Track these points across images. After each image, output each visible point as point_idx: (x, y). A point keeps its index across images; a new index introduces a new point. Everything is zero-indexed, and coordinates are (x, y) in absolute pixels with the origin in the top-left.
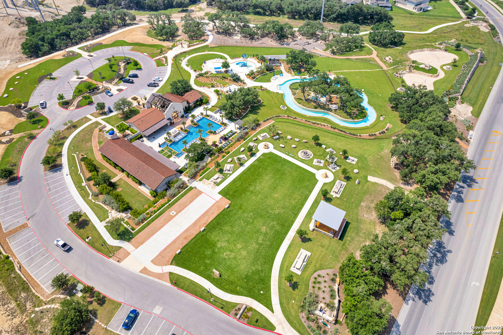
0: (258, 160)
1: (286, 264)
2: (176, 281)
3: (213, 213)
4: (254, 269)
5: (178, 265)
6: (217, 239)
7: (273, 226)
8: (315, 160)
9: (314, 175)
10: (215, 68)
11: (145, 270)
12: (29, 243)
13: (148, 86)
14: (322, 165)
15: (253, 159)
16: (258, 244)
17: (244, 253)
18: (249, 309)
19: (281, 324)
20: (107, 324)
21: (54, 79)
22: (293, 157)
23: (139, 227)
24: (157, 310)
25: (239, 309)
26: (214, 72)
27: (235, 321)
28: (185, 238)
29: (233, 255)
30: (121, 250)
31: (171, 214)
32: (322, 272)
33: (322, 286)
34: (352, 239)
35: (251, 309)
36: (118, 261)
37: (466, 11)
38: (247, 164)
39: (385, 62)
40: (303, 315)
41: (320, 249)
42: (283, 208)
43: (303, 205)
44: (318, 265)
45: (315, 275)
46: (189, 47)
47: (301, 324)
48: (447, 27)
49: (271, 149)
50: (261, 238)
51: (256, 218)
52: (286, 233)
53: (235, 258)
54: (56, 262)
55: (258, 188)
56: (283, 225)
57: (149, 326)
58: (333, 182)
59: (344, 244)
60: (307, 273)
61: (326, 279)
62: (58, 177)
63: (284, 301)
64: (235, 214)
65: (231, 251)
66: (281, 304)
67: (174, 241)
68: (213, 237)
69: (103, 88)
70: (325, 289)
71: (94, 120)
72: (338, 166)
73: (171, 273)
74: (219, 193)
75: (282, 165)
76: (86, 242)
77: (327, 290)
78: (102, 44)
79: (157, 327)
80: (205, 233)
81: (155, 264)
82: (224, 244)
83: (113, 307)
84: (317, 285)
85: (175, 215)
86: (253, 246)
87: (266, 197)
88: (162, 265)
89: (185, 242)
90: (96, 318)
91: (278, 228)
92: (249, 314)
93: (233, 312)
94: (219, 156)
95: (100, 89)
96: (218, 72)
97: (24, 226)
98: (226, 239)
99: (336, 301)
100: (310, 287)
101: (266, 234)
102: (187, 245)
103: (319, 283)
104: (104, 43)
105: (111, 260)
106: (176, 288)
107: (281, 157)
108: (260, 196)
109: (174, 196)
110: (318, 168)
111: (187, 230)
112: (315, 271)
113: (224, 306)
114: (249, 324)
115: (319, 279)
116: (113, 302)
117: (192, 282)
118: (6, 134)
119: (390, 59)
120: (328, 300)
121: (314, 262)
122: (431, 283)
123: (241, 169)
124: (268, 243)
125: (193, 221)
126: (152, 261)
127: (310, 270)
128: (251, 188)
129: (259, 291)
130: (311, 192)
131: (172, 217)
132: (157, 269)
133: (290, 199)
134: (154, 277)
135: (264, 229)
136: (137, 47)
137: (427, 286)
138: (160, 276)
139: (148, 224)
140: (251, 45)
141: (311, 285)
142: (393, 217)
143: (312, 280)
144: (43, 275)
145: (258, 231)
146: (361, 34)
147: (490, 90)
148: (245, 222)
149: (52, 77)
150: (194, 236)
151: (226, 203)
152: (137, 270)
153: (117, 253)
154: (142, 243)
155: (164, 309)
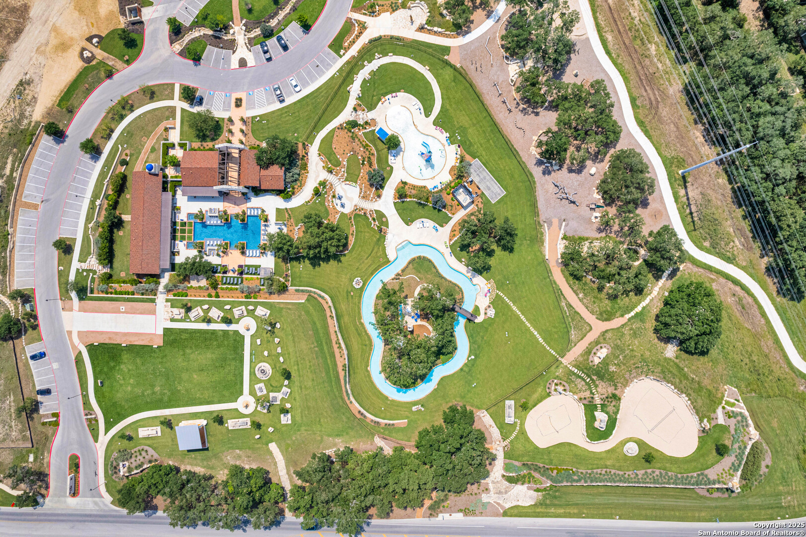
0: (225, 332)
1: (141, 423)
2: (79, 361)
3: (143, 340)
4: (123, 404)
5: (89, 351)
6: (126, 361)
7: (164, 394)
8: (262, 385)
9: (241, 394)
11: (70, 333)
12: (30, 229)
14: (259, 394)
15: (224, 327)
16: (143, 393)
17: (129, 388)
18: (96, 420)
19: (102, 444)
20: (26, 345)
22: (251, 361)
23: (96, 295)
24: (55, 366)
25: (91, 414)
27: (84, 417)
28: (110, 338)
29: (121, 382)
30: (71, 301)
31: (121, 308)
32: (151, 451)
33: (139, 457)
34: (195, 459)
35: (97, 421)
36: (63, 308)
38: (213, 326)
39: (587, 353)
40: (115, 455)
41: (170, 440)
42: (187, 390)
43: (201, 404)
44: (155, 445)
45: (146, 448)
46: (420, 29)
49: (249, 334)
50: (149, 392)
51: (162, 375)
52: (165, 408)
53: (121, 385)
55: (192, 356)
56: (170, 401)
57: (44, 369)
58: (244, 416)
60: (144, 441)
61: (147, 457)
62: (89, 169)
64: (154, 357)
65: (124, 379)
66: (113, 437)
67: (102, 333)
68: (125, 357)
70: (138, 461)
72: (268, 410)
73: (80, 352)
74: (164, 329)
75: (234, 359)
76: (58, 269)
77: (139, 462)
79: (47, 375)
80: (122, 348)
81: (78, 336)
82: (126, 370)
83: (37, 337)
84: (138, 454)
85: (123, 313)
86: (138, 391)
87: (187, 370)
88: (81, 341)
89: (107, 341)
90: (25, 335)
91: (166, 398)
92: (93, 422)
93: (87, 412)
97: (36, 207)
98: (131, 368)
99: (135, 472)
100: (135, 449)
101: (154, 393)
102: (106, 344)
103: (141, 454)
105: (60, 302)
107: (243, 350)
108: (185, 364)
110: (252, 393)
111: (116, 333)
112: (149, 446)
113: (86, 403)
114: (88, 426)
115: (144, 454)
116: (40, 334)
117: (85, 371)
119: (602, 357)
120: (133, 466)
121: (156, 441)
122: (204, 524)
123: (203, 326)
124: (148, 400)
125: (126, 331)
126: (79, 332)
127: (148, 442)
128: (188, 351)
129: (112, 418)
130: (219, 402)
131: (118, 311)
132: (76, 340)
133: (199, 390)
134: (71, 344)
135: (157, 389)
137: (200, 523)
138: (74, 347)
141: (136, 449)
143: (140, 448)
145: (153, 386)
148: (153, 370)
151: (158, 342)
152: (67, 328)
153: (67, 301)
154: (85, 311)
155: (58, 369)
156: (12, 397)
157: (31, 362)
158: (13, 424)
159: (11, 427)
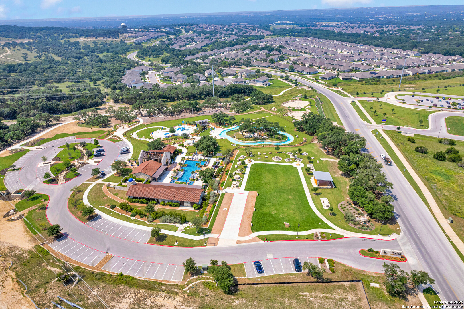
1: (319, 207)
2: (266, 238)
4: (305, 216)
5: (258, 231)
6: (268, 211)
7: (294, 194)
8: (285, 160)
9: (292, 166)
10: (165, 134)
11: (238, 242)
12: (127, 264)
13: (121, 154)
14: (291, 161)
15: (248, 169)
16: (295, 205)
17: (291, 211)
18: (322, 233)
19: (344, 233)
20: (245, 276)
21: (17, 169)
22: (271, 162)
23: (209, 224)
24: (270, 256)
25: (317, 235)
26: (165, 138)
27: (320, 241)
29: (286, 215)
30: (209, 239)
31: (224, 210)
32: (342, 203)
34: (340, 185)
36: (215, 245)
37: (292, 82)
38: (247, 172)
39: (273, 111)
40: (351, 224)
41: (329, 195)
42: (291, 185)
44: (336, 201)
45: (339, 205)
46: (129, 127)
47: (354, 229)
48: (288, 90)
49: (254, 162)
50: (293, 202)
51: (280, 194)
52: (305, 195)
53: (289, 215)
54: (164, 266)
55: (266, 181)
57: (273, 265)
58: (306, 166)
59: (339, 189)
61: (346, 205)
62: (103, 222)
63: (336, 223)
64: (266, 197)
65: (283, 213)
66: (335, 224)
67: (242, 221)
68: (265, 210)
69: (78, 164)
70: (351, 209)
71: (94, 183)
72: (301, 158)
73: (259, 237)
74: (245, 190)
75: (268, 167)
76: (176, 246)
78: (44, 139)
79: (279, 263)
80: (257, 211)
81: (242, 236)
82: (275, 212)
83: (239, 267)
85: (228, 210)
86: (293, 207)
87: (276, 183)
88: (248, 235)
90: (234, 276)
91: (298, 194)
92: (324, 235)
93: (315, 238)
94: (223, 175)
95: (76, 165)
96: (168, 137)
97: (109, 257)
98: (274, 209)
99: (361, 211)
101: (294, 199)
102: (253, 220)
103: (345, 207)
104: (46, 137)
105: (207, 247)
106: (269, 242)
107: (264, 163)
108: (272, 184)
109: (216, 202)
110: (290, 163)
111: (244, 214)
112: (337, 204)
113: (307, 238)
114: (329, 240)
115: (343, 206)
116: (236, 265)
117: (276, 235)
118: (10, 214)
119: (275, 109)
120: (357, 212)
123: (247, 175)
124: (300, 202)
125: (244, 208)
126: (239, 236)
128: (263, 182)
129: (318, 223)
130: (298, 173)
131: (227, 213)
132: (247, 238)
133: (290, 180)
134: (250, 242)
135: (290, 197)
136: (81, 135)
138: (253, 240)
139: (214, 220)
140: (176, 118)
141: (342, 210)
142: (352, 169)
143: (340, 209)
144: (162, 275)
145: (288, 199)
146: (246, 100)
147: (337, 114)
148: (276, 198)
149: (15, 168)
150: (252, 215)
151: (255, 193)
152: (234, 244)
153: (208, 242)
154: (222, 230)
155: (273, 254)
156: (305, 294)
157: (265, 274)
158: (338, 297)
159: (342, 299)
